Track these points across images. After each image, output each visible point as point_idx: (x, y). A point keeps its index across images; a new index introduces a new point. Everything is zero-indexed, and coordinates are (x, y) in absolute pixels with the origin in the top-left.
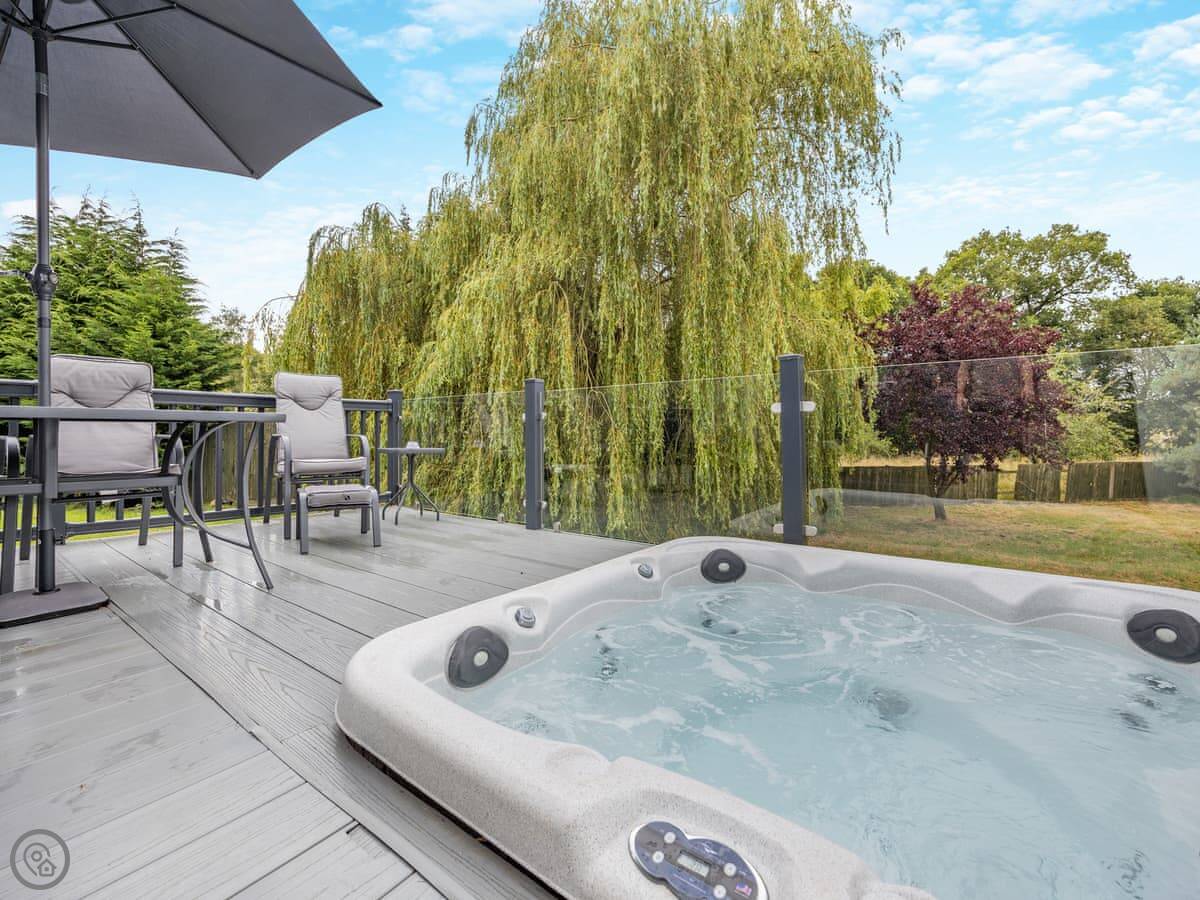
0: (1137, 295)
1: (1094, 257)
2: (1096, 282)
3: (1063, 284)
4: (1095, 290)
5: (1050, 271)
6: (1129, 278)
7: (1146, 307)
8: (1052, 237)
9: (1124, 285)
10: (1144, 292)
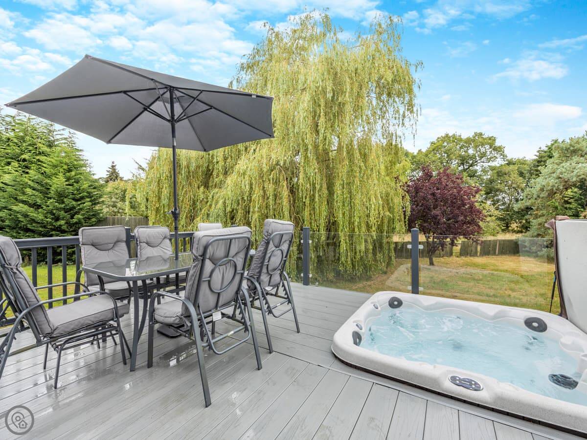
0: (507, 164)
1: (491, 147)
2: (491, 158)
3: (478, 159)
4: (491, 162)
5: (473, 152)
6: (504, 156)
7: (511, 170)
8: (474, 137)
9: (502, 159)
10: (510, 163)
